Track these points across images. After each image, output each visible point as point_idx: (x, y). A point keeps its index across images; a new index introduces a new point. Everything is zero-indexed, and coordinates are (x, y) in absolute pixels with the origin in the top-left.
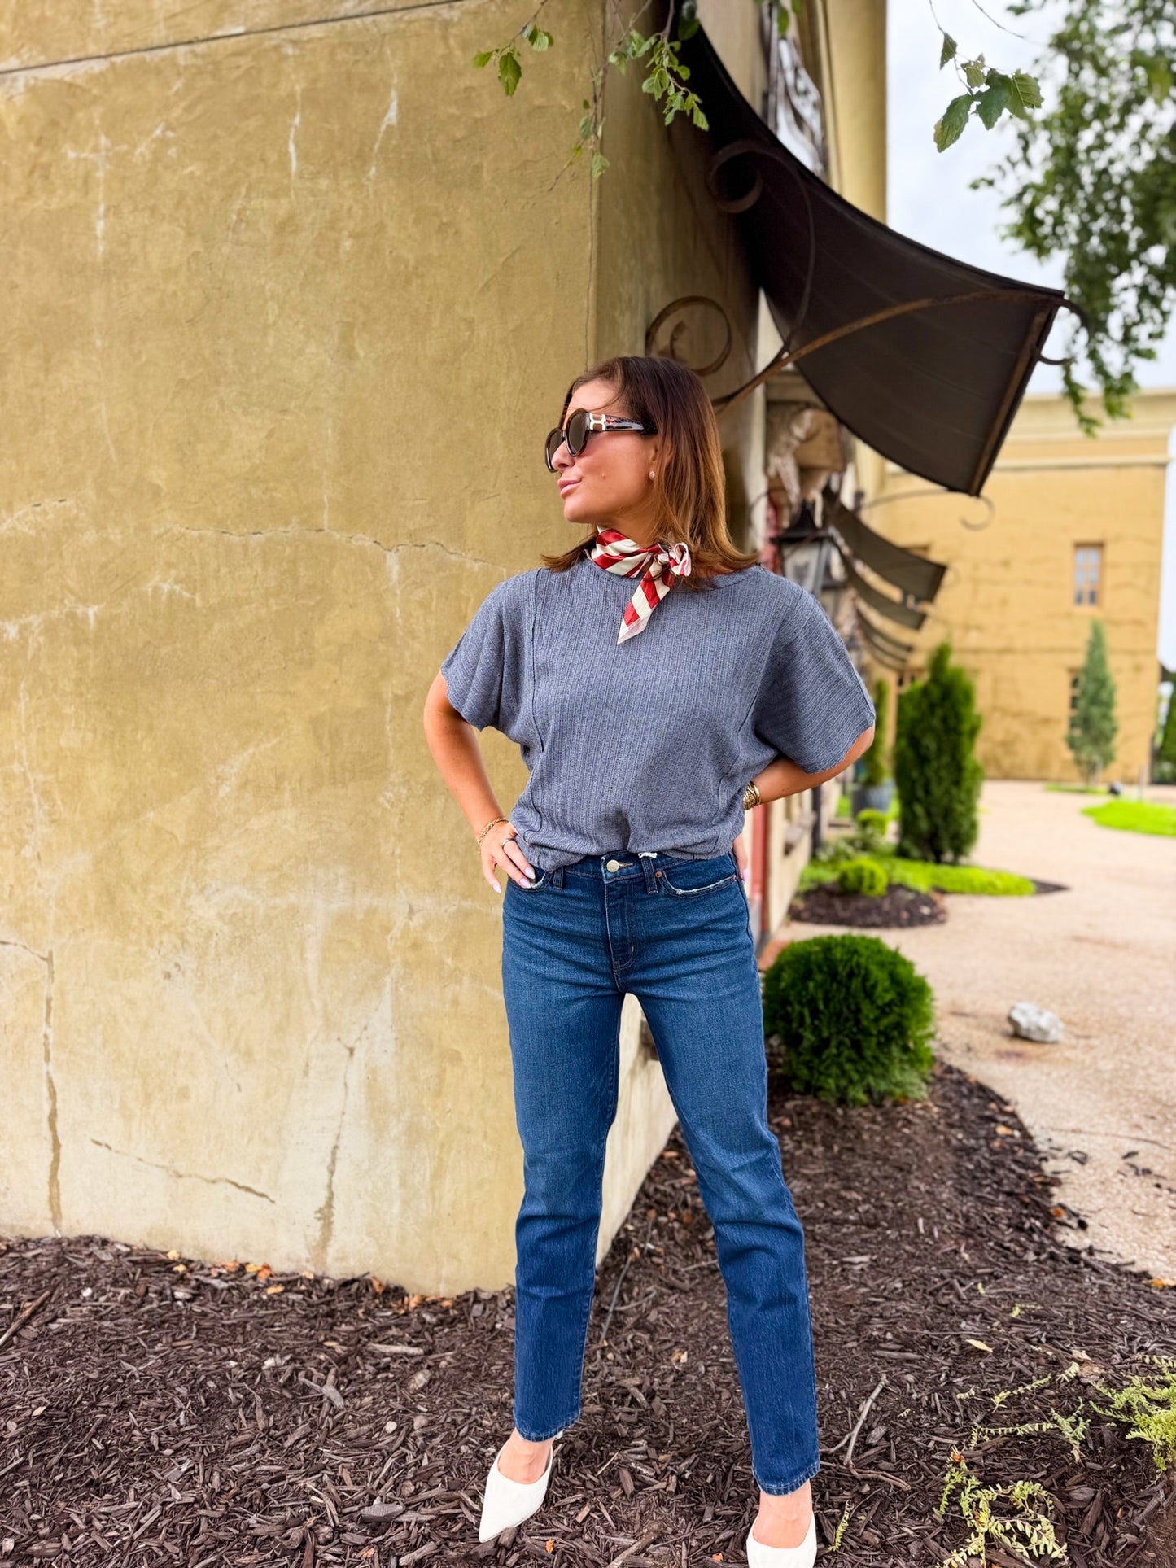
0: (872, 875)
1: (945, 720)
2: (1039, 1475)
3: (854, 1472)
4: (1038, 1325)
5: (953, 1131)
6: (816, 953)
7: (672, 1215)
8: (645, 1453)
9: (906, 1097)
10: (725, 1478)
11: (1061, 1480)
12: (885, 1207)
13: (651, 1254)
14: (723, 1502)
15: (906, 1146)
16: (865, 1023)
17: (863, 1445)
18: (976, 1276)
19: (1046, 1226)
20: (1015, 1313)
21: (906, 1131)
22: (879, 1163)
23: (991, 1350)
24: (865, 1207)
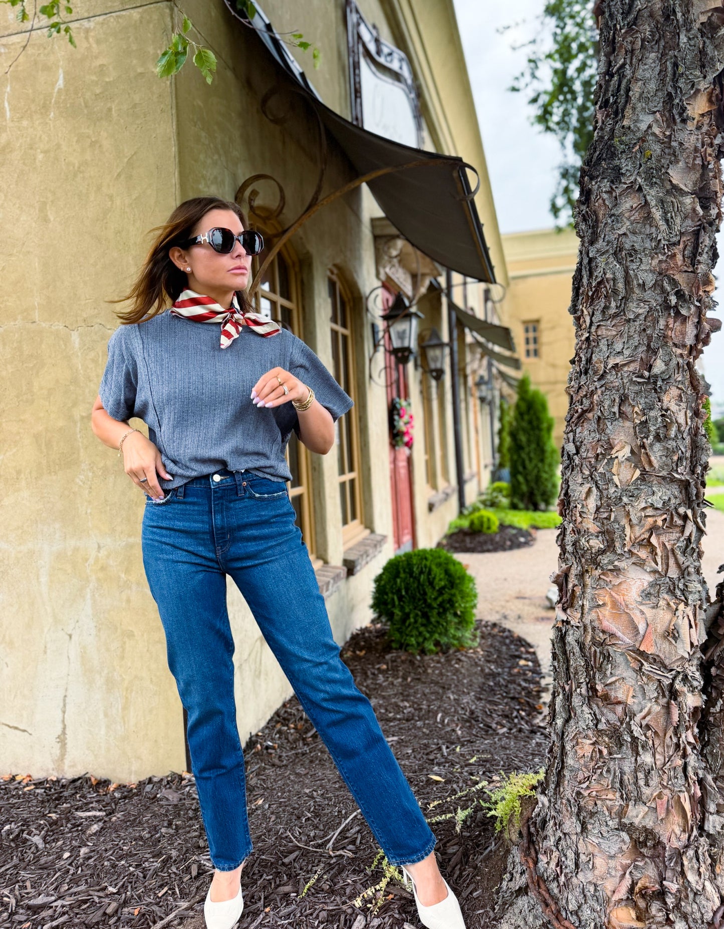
0: (490, 521)
1: (530, 422)
3: (331, 853)
4: (482, 766)
7: (292, 726)
9: (462, 646)
12: (421, 709)
15: (454, 674)
16: (429, 601)
17: (342, 837)
18: (460, 742)
20: (473, 760)
21: (457, 666)
22: (432, 685)
23: (443, 781)
24: (409, 710)
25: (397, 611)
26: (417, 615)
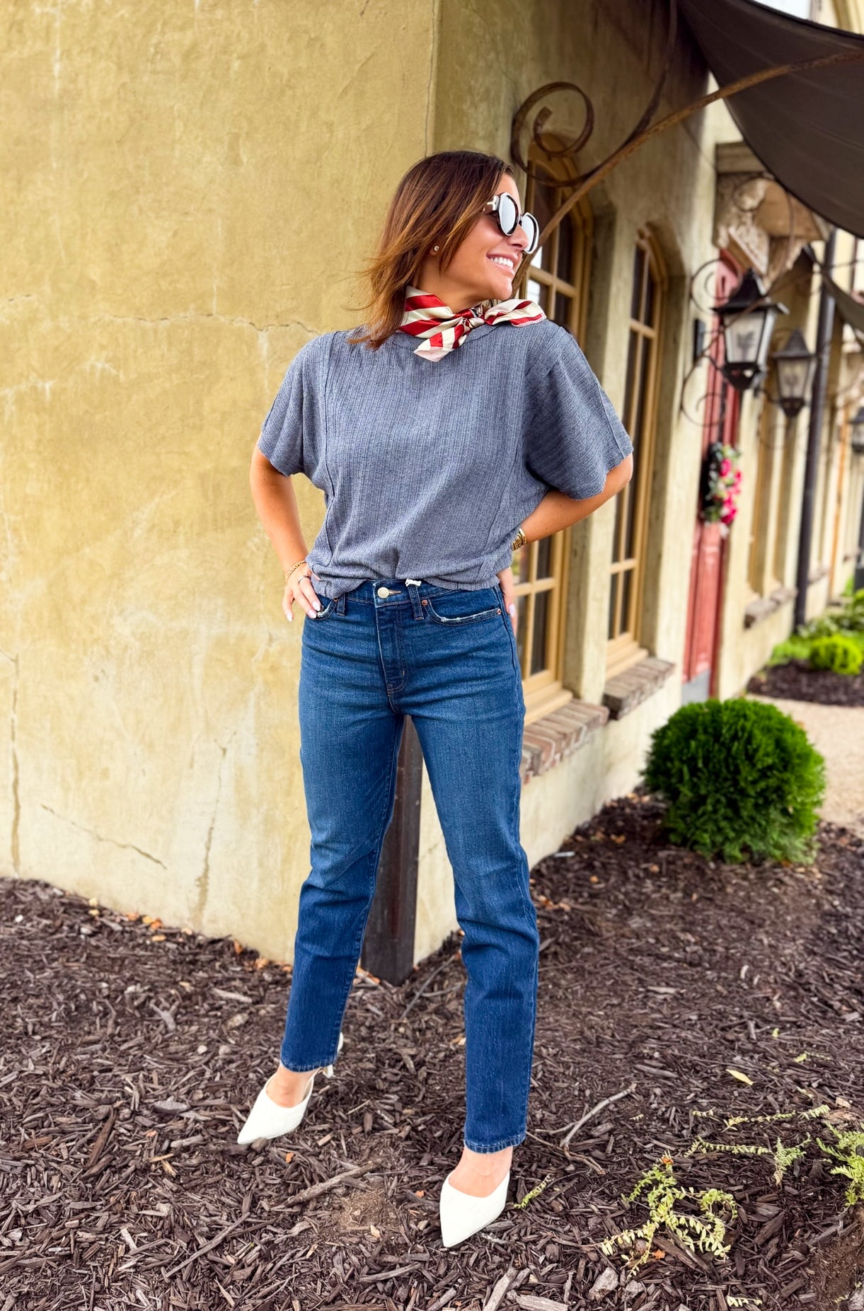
2: (736, 1188)
3: (567, 1154)
4: (818, 1072)
5: (830, 898)
6: (704, 714)
9: (788, 860)
11: (754, 1196)
12: (714, 951)
16: (742, 784)
17: (586, 1133)
18: (778, 1021)
20: (800, 1059)
22: (733, 914)
23: (751, 1083)
24: (695, 948)
25: (686, 793)
26: (718, 801)
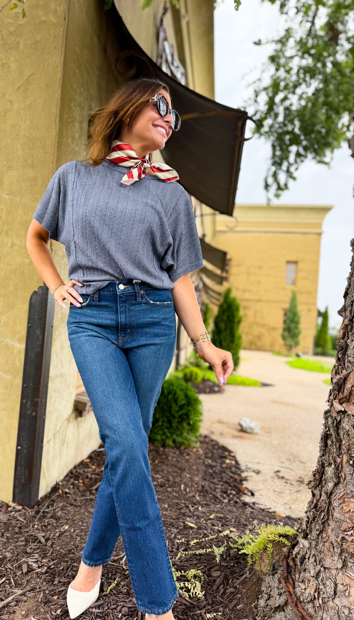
0: (196, 374)
1: (228, 317)
2: (201, 568)
3: (124, 567)
4: (219, 521)
5: (207, 459)
7: (81, 481)
8: (37, 559)
9: (189, 446)
10: (68, 569)
11: (209, 570)
12: (169, 480)
13: (66, 493)
14: (65, 577)
16: (173, 412)
18: (200, 504)
19: (237, 494)
20: (212, 517)
21: (187, 457)
22: (173, 467)
23: (196, 527)
24: (162, 480)
